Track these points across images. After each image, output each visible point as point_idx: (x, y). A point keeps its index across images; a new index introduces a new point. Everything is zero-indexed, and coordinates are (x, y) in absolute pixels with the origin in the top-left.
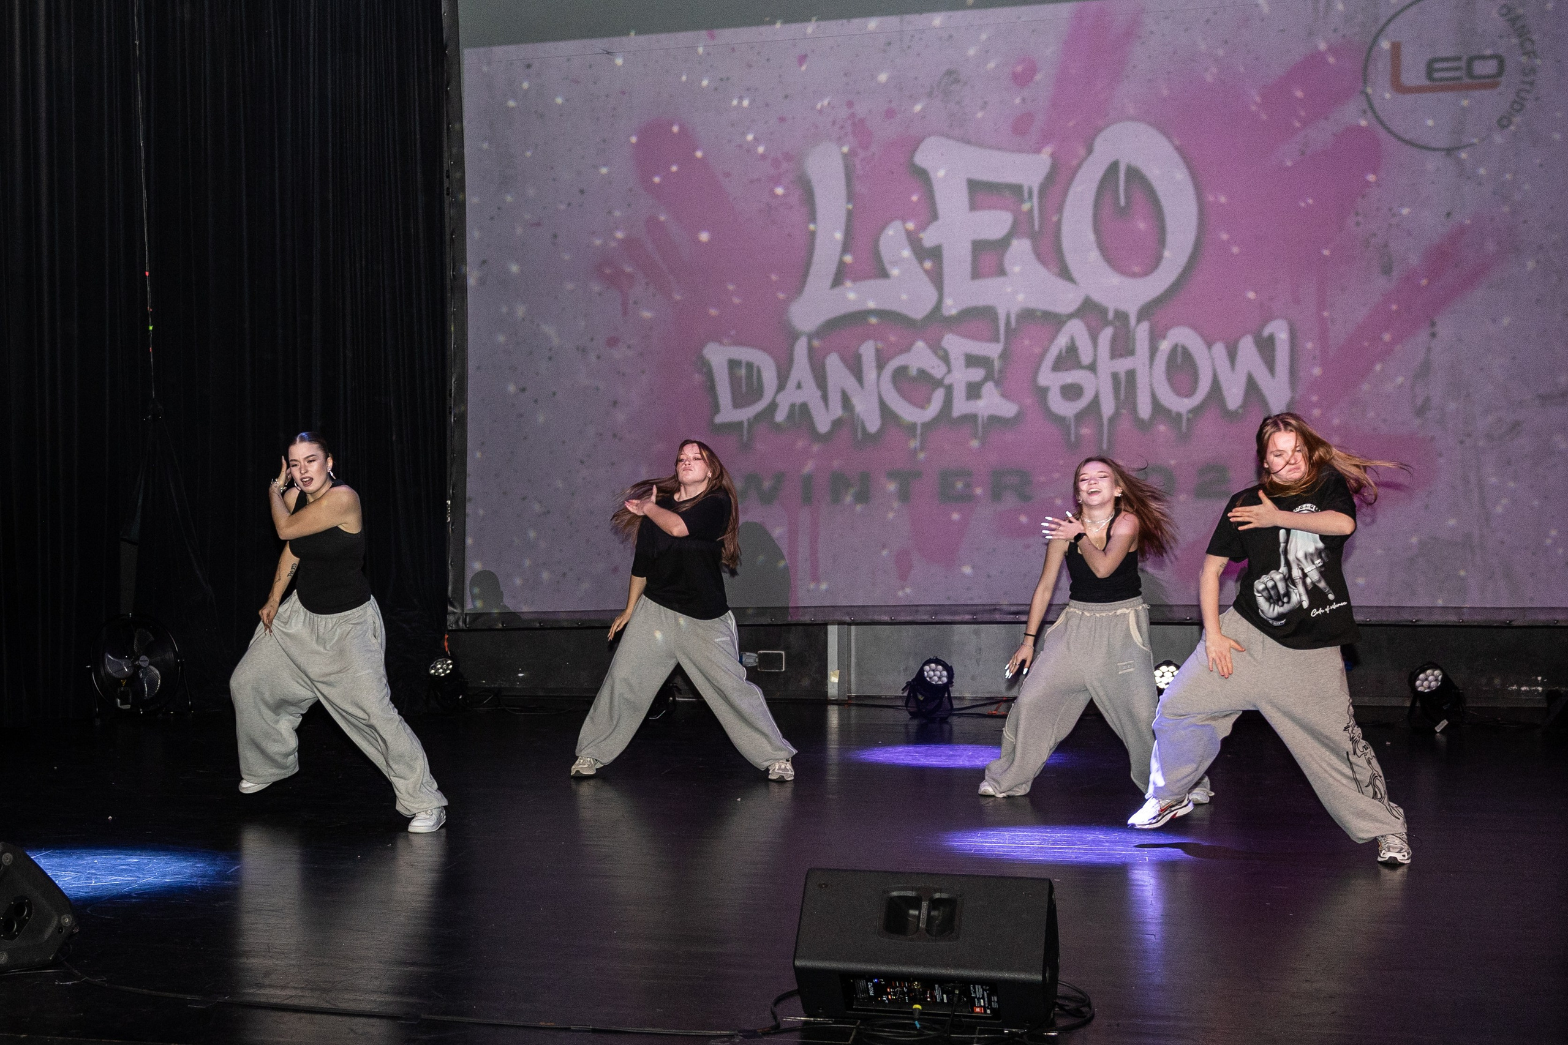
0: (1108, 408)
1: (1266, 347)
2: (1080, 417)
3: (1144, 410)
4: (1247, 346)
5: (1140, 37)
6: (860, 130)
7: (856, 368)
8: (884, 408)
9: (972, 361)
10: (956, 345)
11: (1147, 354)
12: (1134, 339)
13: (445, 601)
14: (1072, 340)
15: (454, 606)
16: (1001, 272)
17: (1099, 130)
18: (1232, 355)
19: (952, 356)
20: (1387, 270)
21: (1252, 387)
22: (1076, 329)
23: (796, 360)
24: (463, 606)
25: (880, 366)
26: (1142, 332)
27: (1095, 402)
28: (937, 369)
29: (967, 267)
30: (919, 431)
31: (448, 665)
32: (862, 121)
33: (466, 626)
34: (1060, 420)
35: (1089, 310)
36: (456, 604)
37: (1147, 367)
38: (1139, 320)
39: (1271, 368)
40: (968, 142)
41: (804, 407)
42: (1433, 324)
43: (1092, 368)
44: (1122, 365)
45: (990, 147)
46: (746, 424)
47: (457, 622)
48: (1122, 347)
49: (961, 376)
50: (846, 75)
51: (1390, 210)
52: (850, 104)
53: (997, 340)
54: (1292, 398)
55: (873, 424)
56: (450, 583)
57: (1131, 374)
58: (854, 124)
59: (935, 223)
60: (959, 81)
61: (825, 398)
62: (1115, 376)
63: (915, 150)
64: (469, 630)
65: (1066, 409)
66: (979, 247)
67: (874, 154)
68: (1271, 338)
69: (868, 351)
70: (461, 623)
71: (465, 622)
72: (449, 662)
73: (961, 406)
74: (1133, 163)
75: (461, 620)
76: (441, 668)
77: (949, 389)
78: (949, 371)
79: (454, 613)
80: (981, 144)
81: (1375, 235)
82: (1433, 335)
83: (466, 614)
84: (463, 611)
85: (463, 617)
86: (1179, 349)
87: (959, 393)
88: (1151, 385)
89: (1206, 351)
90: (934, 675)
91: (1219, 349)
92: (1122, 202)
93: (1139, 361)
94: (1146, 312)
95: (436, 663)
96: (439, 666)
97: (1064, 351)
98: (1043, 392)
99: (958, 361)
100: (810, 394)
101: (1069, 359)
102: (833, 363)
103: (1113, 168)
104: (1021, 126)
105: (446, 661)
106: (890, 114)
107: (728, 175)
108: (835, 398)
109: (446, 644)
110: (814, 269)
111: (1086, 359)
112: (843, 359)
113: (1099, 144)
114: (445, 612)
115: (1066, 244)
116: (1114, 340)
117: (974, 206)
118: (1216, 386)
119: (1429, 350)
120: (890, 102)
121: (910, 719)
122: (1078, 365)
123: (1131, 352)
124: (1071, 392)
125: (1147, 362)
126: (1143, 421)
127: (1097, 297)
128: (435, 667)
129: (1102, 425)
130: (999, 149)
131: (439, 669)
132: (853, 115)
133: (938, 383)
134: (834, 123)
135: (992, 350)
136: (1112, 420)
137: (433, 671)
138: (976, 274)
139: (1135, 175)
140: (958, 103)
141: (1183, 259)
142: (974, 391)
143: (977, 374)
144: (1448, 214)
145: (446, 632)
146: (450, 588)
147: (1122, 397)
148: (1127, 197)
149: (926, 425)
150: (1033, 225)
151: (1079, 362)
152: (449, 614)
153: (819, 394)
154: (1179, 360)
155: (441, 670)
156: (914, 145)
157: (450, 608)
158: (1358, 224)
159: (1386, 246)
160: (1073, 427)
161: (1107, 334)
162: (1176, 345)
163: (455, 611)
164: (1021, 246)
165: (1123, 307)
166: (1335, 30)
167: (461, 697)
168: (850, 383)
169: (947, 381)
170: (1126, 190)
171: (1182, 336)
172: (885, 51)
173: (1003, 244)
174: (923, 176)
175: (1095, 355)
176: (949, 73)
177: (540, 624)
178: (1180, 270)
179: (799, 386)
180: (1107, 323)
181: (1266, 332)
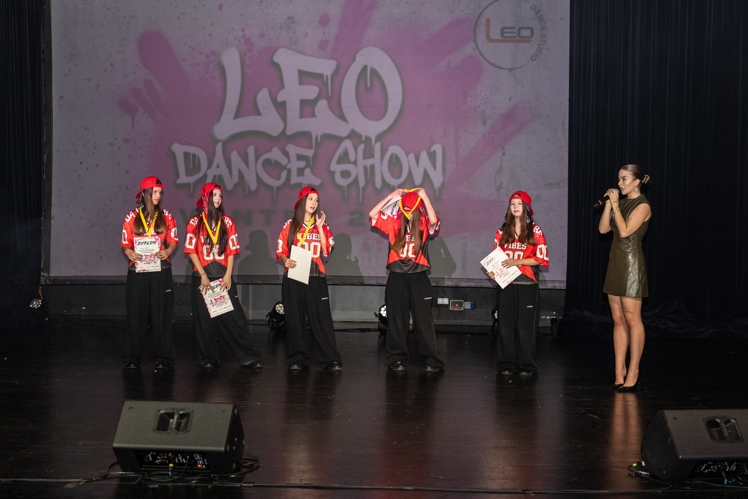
0: (362, 182)
1: (432, 156)
2: (349, 186)
3: (378, 184)
4: (424, 155)
5: (377, 8)
6: (247, 41)
7: (245, 158)
8: (259, 179)
9: (300, 157)
10: (293, 150)
11: (380, 158)
12: (374, 150)
13: (39, 270)
14: (346, 149)
15: (43, 272)
16: (313, 115)
17: (358, 50)
18: (417, 159)
19: (291, 155)
20: (484, 123)
21: (426, 174)
22: (347, 144)
23: (217, 154)
24: (49, 272)
25: (257, 159)
26: (377, 147)
27: (356, 180)
28: (284, 161)
29: (298, 112)
30: (275, 190)
31: (40, 302)
32: (249, 38)
33: (50, 282)
34: (340, 187)
35: (354, 135)
36: (45, 272)
37: (380, 164)
38: (376, 141)
39: (434, 167)
40: (298, 52)
41: (220, 177)
42: (503, 149)
43: (355, 163)
44: (369, 162)
45: (309, 55)
46: (192, 184)
47: (46, 281)
48: (368, 154)
49: (295, 165)
50: (241, 15)
51: (486, 95)
52: (243, 30)
53: (311, 148)
54: (444, 181)
55: (253, 185)
56: (43, 261)
57: (372, 167)
58: (245, 40)
59: (283, 90)
60: (294, 22)
61: (230, 172)
62: (365, 167)
63: (273, 55)
64: (52, 285)
65: (343, 182)
66: (303, 102)
67: (254, 55)
68: (434, 152)
69: (251, 150)
70: (48, 281)
71: (50, 281)
72: (40, 301)
73: (295, 179)
74: (373, 67)
75: (48, 280)
76: (36, 304)
77: (289, 171)
78: (289, 162)
79: (44, 276)
80: (304, 53)
81: (479, 107)
82: (504, 154)
83: (51, 277)
84: (49, 275)
85: (49, 279)
86: (394, 156)
87: (294, 173)
88: (381, 173)
89: (405, 157)
90: (281, 310)
91: (412, 156)
92: (369, 85)
93: (376, 160)
94: (380, 137)
95: (33, 302)
96: (35, 303)
97: (342, 155)
98: (333, 173)
99: (293, 158)
100: (223, 171)
101: (344, 158)
102: (234, 156)
103: (365, 68)
104: (323, 45)
105: (39, 301)
106: (262, 36)
107: (184, 60)
108: (235, 173)
109: (40, 292)
110: (226, 109)
111: (352, 159)
112: (239, 154)
113: (358, 57)
114: (39, 276)
115: (344, 103)
116: (365, 150)
117: (301, 83)
118: (410, 173)
119: (502, 161)
120: (262, 30)
121: (271, 331)
122: (349, 162)
123: (372, 156)
124: (345, 174)
125: (380, 162)
126: (378, 189)
127: (358, 129)
128: (33, 303)
129: (359, 191)
130: (313, 56)
131: (35, 305)
132: (244, 36)
133: (284, 168)
134: (235, 39)
135: (310, 153)
136: (364, 188)
137: (31, 306)
138: (302, 116)
139: (374, 72)
140: (294, 33)
141: (396, 113)
142: (301, 172)
143: (302, 164)
144: (510, 99)
145: (40, 286)
146: (42, 263)
147: (368, 177)
148: (371, 83)
149: (279, 188)
150: (328, 95)
151: (349, 160)
152: (42, 276)
153: (227, 170)
154: (394, 161)
155: (36, 305)
156: (274, 51)
157: (42, 273)
158: (472, 101)
159: (484, 112)
160: (346, 191)
161: (362, 147)
162: (392, 154)
163: (45, 275)
164: (323, 104)
165: (369, 135)
166: (462, 11)
167: (47, 319)
168: (243, 167)
169: (288, 167)
170: (371, 80)
171: (394, 149)
172: (260, 5)
173: (314, 102)
174: (277, 67)
175: (356, 157)
176: (290, 18)
177: (89, 282)
178: (394, 118)
179: (218, 167)
180: (362, 142)
181: (432, 149)
